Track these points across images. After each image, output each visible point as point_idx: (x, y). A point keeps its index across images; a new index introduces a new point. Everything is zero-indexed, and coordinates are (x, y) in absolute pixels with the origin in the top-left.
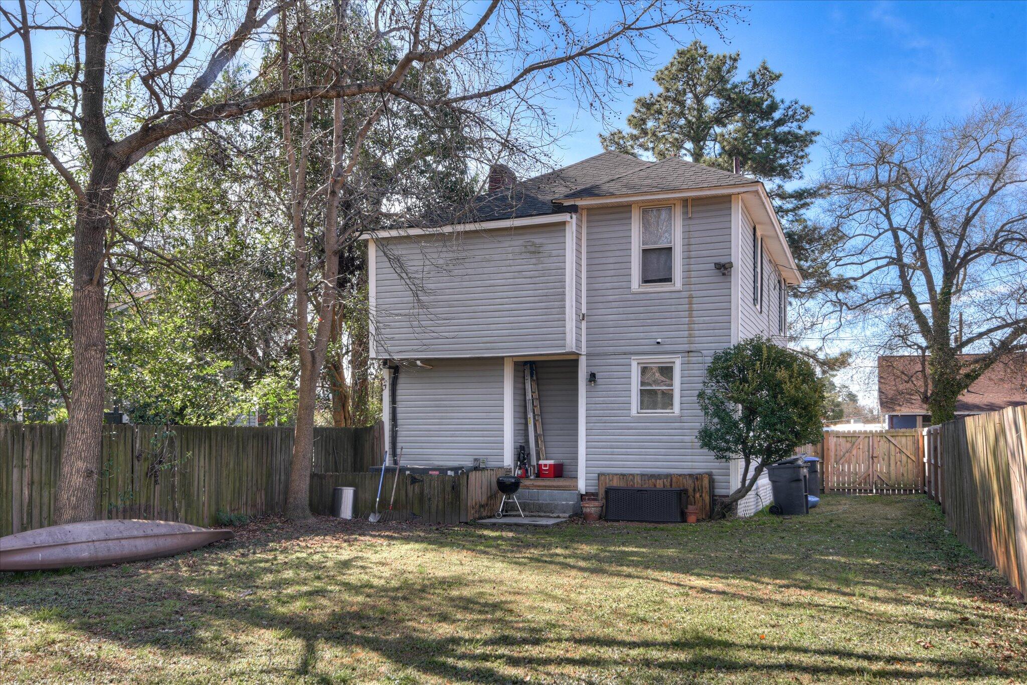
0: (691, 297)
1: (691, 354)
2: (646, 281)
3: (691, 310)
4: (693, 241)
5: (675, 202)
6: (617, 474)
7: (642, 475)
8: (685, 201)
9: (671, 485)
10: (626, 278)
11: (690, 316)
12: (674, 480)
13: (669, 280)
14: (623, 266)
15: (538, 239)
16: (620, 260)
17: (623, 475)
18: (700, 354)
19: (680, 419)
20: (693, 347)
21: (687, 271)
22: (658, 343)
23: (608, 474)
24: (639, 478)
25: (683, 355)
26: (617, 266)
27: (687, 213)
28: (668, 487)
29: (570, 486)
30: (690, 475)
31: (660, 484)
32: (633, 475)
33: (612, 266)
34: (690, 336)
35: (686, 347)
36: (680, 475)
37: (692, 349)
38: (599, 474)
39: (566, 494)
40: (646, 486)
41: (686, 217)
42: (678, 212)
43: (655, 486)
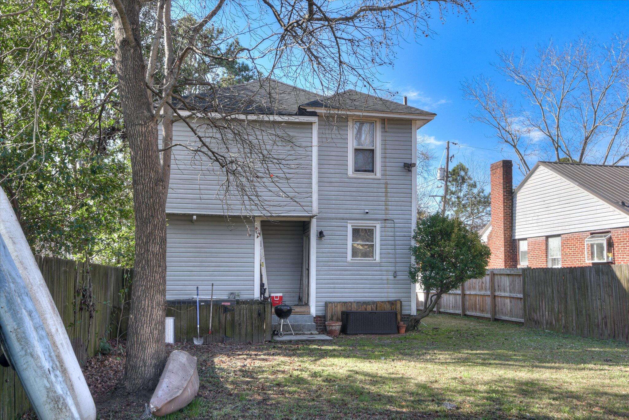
0: (386, 184)
1: (387, 221)
2: (356, 170)
3: (386, 192)
4: (388, 147)
5: (376, 119)
6: (340, 302)
7: (358, 303)
8: (383, 120)
9: (376, 309)
10: (344, 167)
11: (386, 196)
12: (378, 305)
13: (372, 171)
14: (342, 158)
15: (292, 133)
16: (340, 154)
17: (345, 303)
18: (392, 222)
19: (379, 265)
20: (388, 217)
21: (384, 166)
22: (367, 213)
23: (334, 302)
24: (355, 304)
25: (382, 221)
26: (339, 158)
27: (385, 128)
28: (375, 311)
29: (304, 312)
30: (389, 302)
31: (369, 308)
32: (351, 303)
33: (334, 158)
34: (386, 209)
35: (384, 217)
36: (382, 302)
37: (387, 218)
38: (326, 303)
39: (306, 317)
40: (360, 310)
41: (384, 130)
42: (379, 126)
43: (366, 310)
